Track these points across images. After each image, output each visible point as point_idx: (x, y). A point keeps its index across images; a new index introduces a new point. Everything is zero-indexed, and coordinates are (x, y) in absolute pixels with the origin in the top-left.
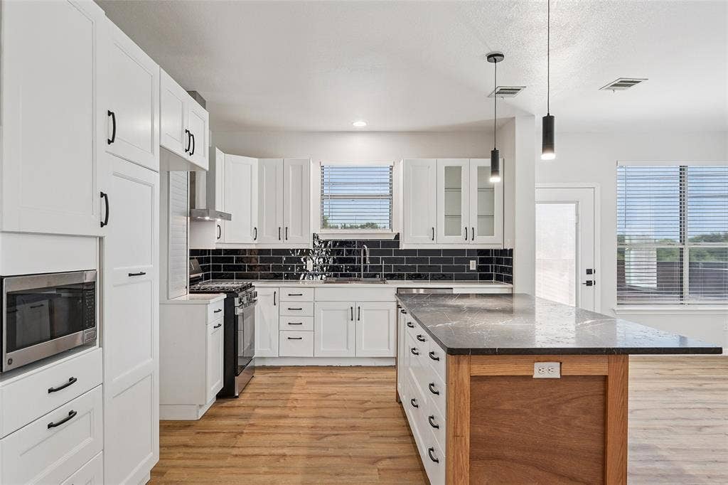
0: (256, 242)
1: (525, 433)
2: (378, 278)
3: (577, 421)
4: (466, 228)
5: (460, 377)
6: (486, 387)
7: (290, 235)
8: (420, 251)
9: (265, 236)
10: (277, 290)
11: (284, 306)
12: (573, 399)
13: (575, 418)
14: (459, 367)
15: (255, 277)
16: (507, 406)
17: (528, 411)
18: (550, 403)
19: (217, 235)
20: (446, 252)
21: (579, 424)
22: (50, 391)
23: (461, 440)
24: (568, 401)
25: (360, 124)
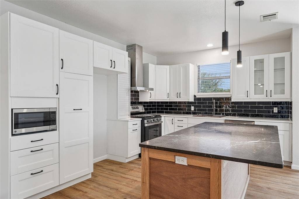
0: (168, 99)
1: (172, 189)
2: (221, 115)
3: (196, 189)
4: (267, 91)
5: (145, 158)
6: (156, 163)
7: (181, 96)
8: (245, 102)
9: (172, 96)
10: (173, 118)
11: (176, 125)
12: (194, 177)
13: (195, 187)
14: (144, 152)
15: (162, 112)
16: (164, 174)
17: (173, 178)
18: (183, 177)
19: (149, 96)
20: (259, 103)
21: (197, 191)
22: (31, 141)
23: (145, 185)
24: (191, 178)
25: (210, 45)
